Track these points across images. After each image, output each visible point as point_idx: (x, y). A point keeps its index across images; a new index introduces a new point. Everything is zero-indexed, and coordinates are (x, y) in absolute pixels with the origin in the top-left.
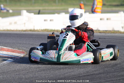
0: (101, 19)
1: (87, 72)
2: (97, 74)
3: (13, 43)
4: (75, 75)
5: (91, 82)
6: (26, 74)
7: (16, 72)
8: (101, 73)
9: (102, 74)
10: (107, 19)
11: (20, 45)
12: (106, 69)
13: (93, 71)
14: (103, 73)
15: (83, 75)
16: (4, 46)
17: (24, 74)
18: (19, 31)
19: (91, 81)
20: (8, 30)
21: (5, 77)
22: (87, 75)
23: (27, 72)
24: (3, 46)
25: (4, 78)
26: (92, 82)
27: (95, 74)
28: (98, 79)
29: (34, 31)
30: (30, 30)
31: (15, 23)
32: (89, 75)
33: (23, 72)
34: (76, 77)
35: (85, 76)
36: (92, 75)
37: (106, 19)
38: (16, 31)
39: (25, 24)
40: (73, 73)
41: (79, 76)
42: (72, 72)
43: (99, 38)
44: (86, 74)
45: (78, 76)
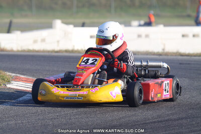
0: (183, 36)
1: (159, 116)
2: (175, 120)
3: (36, 70)
4: (138, 121)
5: (164, 133)
6: (55, 119)
7: (39, 115)
8: (182, 119)
9: (184, 120)
10: (194, 36)
11: (48, 73)
12: (190, 112)
13: (168, 115)
14: (186, 118)
15: (151, 121)
16: (21, 74)
17: (52, 119)
18: (49, 52)
19: (165, 131)
20: (29, 51)
21: (19, 123)
22: (159, 122)
23: (57, 116)
24: (19, 74)
25: (18, 125)
26: (167, 132)
27: (171, 120)
28: (177, 128)
29: (73, 51)
30: (66, 51)
31: (43, 40)
32: (161, 122)
33: (50, 115)
34: (139, 125)
35: (155, 122)
36: (167, 120)
37: (191, 35)
38: (44, 51)
39: (58, 42)
40: (134, 118)
41: (144, 122)
42: (133, 115)
43: (180, 64)
44: (156, 120)
45: (142, 123)
